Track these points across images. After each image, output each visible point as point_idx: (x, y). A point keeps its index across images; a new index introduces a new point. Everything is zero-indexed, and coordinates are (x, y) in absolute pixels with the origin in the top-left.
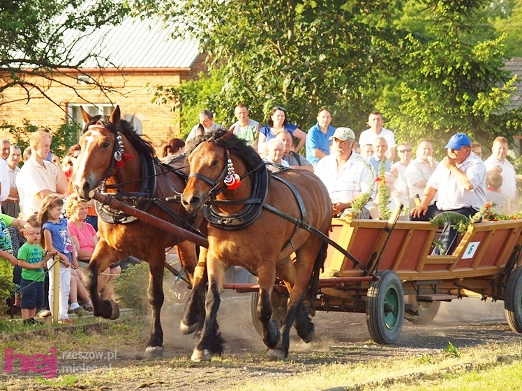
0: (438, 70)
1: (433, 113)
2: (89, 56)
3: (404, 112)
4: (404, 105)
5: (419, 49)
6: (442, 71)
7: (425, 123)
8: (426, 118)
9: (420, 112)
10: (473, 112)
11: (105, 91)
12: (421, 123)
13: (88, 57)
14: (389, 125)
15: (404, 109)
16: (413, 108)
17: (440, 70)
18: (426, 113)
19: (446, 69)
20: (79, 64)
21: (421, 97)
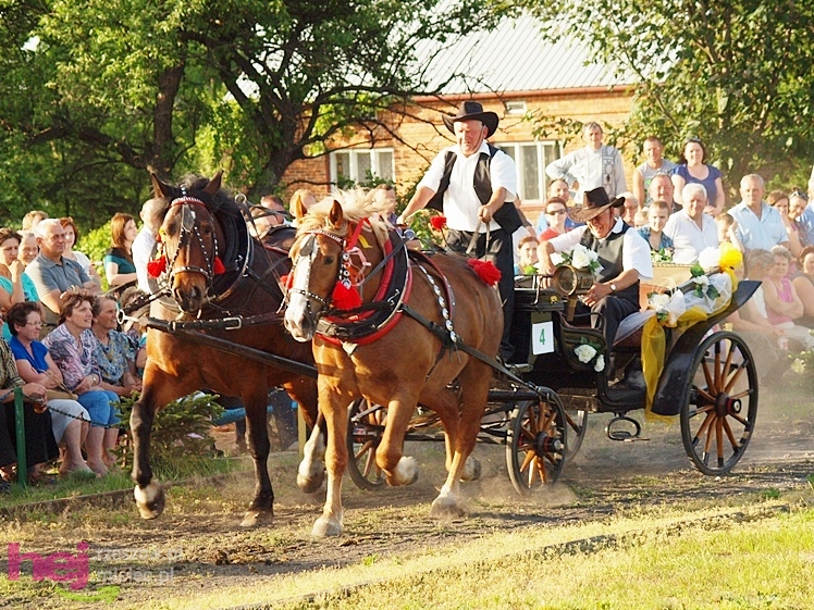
2: (453, 76)
13: (451, 78)
20: (439, 89)
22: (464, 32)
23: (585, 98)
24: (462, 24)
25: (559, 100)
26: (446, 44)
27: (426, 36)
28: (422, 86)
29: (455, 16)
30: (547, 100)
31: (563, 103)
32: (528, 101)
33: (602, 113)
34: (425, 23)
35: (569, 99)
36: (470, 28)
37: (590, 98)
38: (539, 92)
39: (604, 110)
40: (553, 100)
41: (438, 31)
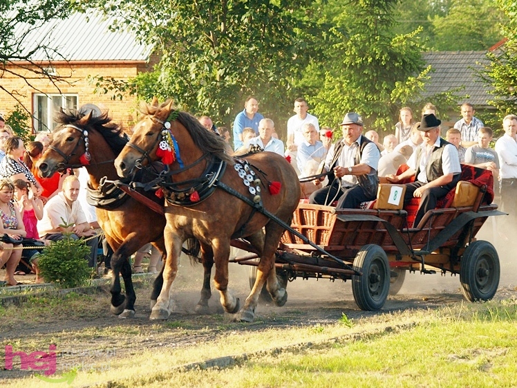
0: (359, 61)
1: (354, 100)
2: (39, 47)
3: (328, 100)
4: (328, 93)
5: (341, 41)
6: (363, 61)
7: (348, 109)
8: (348, 105)
9: (343, 100)
10: (391, 99)
11: (53, 80)
12: (344, 109)
13: (37, 48)
14: (314, 111)
15: (328, 96)
16: (336, 96)
17: (361, 60)
18: (348, 100)
19: (367, 59)
20: (29, 55)
21: (344, 85)
22: (47, 19)
24: (45, 14)
26: (35, 26)
27: (22, 20)
28: (18, 52)
29: (41, 8)
34: (22, 12)
36: (51, 16)
41: (29, 17)
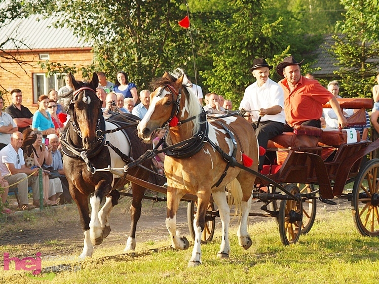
0: (238, 44)
1: (235, 73)
2: (8, 40)
3: (216, 74)
4: (216, 69)
5: (225, 30)
6: (241, 44)
7: (231, 81)
8: (230, 78)
9: (227, 74)
11: (20, 64)
12: (228, 81)
14: (207, 82)
15: (216, 71)
16: (222, 71)
17: (240, 44)
18: (231, 73)
19: (244, 43)
20: (1, 46)
21: (226, 63)
22: (13, 18)
23: (77, 53)
24: (12, 14)
25: (64, 53)
26: (4, 24)
29: (9, 10)
30: (59, 53)
31: (67, 55)
32: (50, 54)
33: (86, 60)
35: (70, 53)
36: (16, 16)
37: (80, 53)
38: (55, 49)
39: (87, 58)
40: (62, 53)
